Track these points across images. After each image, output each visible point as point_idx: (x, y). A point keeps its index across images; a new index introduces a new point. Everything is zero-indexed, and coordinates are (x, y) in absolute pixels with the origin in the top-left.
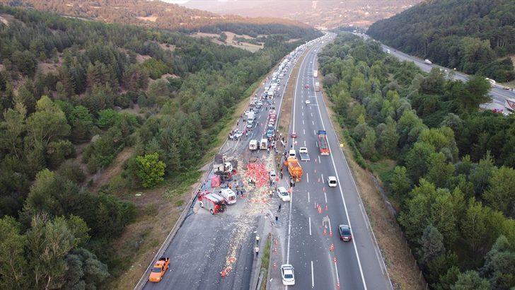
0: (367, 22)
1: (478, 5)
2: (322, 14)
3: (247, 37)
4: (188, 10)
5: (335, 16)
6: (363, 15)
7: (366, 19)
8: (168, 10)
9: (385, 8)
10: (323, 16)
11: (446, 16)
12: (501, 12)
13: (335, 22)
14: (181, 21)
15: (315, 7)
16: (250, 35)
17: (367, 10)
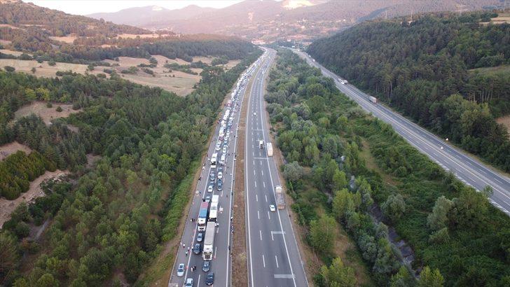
0: (303, 36)
1: (432, 35)
2: (259, 27)
3: (180, 62)
4: (115, 26)
5: (272, 30)
6: (300, 29)
7: (303, 33)
8: (91, 27)
9: (320, 22)
10: (260, 29)
11: (398, 45)
12: (459, 45)
13: (272, 36)
14: (104, 42)
15: (251, 19)
16: (184, 59)
17: (303, 24)
